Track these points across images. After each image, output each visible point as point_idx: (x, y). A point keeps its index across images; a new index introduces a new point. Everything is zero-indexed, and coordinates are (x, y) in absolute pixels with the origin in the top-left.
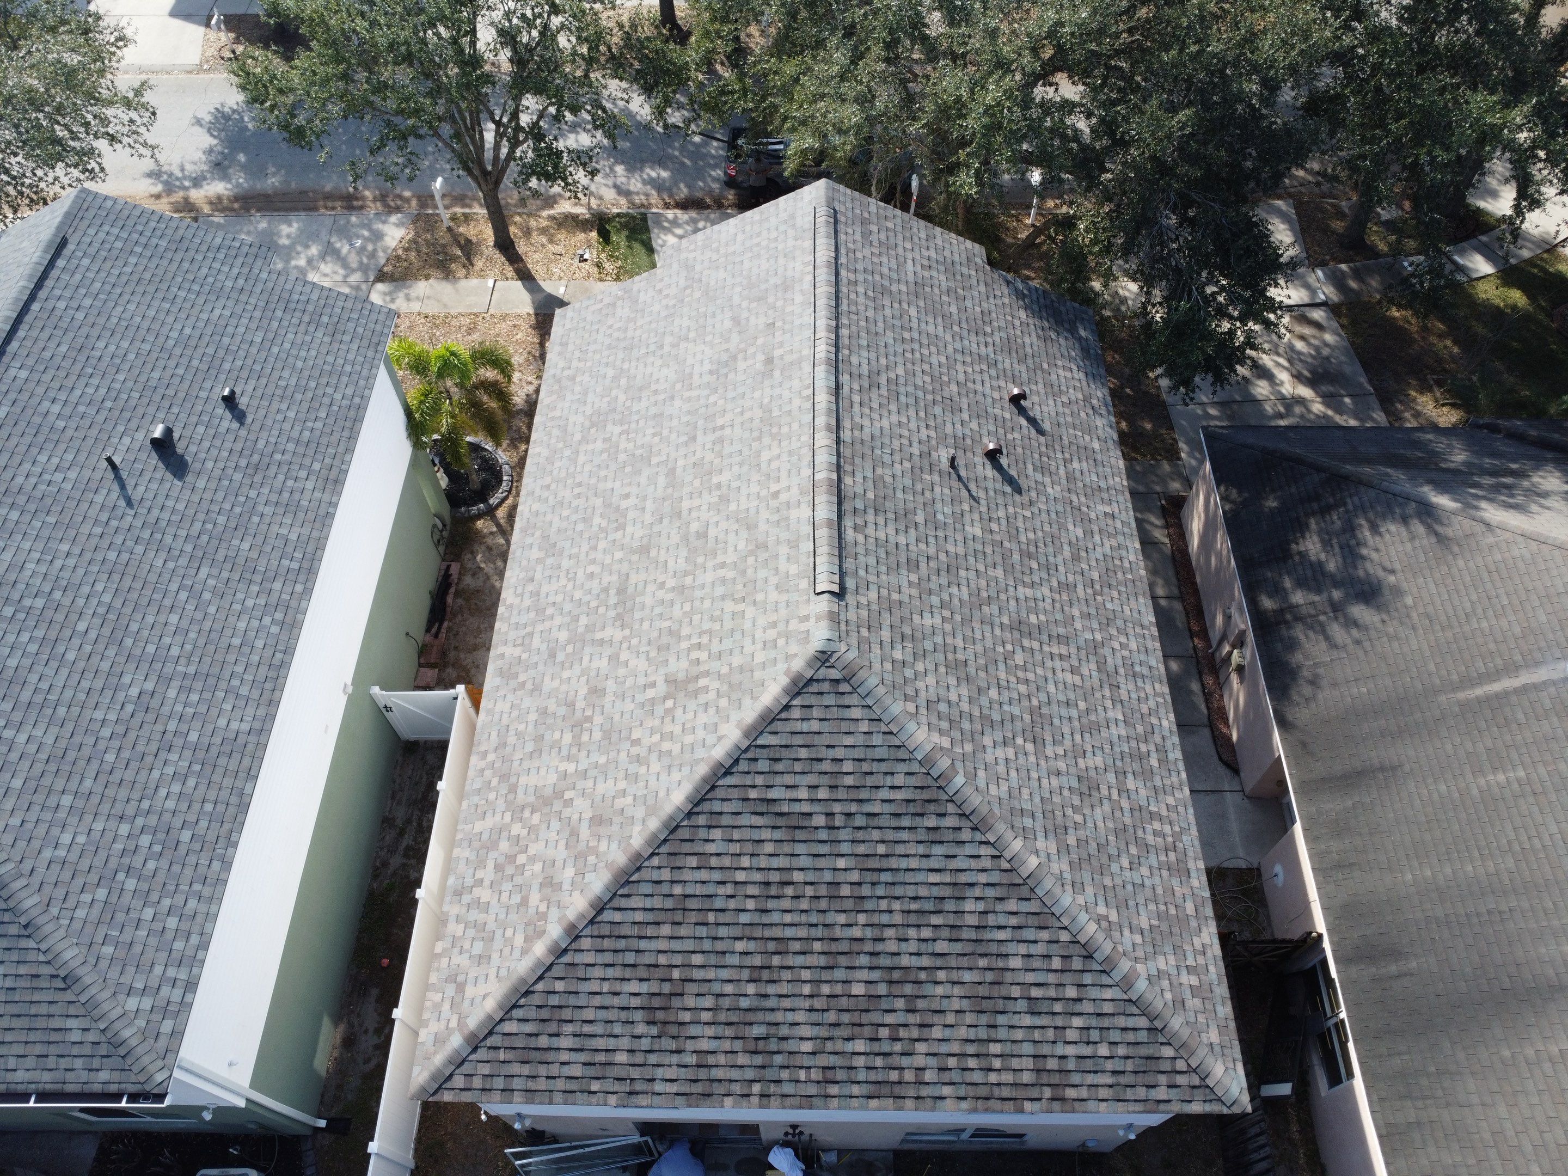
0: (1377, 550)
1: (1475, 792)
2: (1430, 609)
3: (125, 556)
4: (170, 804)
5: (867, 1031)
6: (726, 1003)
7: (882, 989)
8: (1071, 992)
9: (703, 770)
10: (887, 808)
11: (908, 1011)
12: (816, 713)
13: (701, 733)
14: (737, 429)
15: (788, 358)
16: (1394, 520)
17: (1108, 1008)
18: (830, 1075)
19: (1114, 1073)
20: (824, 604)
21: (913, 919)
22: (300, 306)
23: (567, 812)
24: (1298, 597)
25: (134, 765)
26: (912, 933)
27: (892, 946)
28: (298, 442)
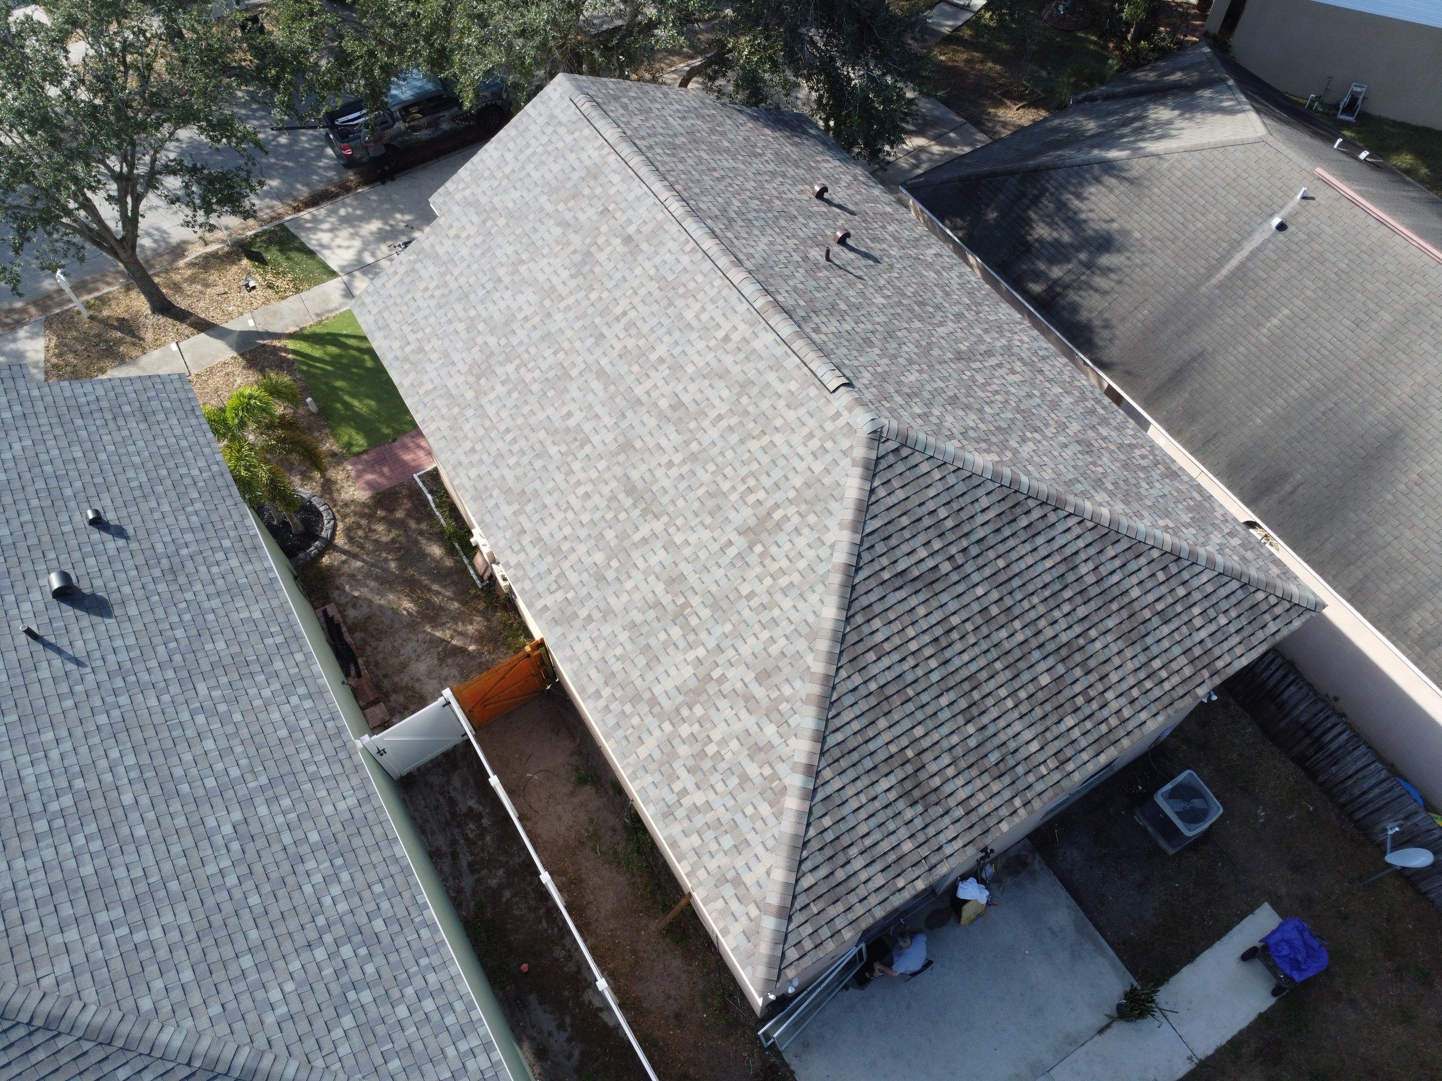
0: (1091, 211)
1: (1265, 340)
2: (1155, 233)
3: (116, 713)
4: (343, 907)
5: (1068, 707)
6: (959, 751)
7: (1061, 669)
8: (1181, 592)
9: (836, 579)
10: (988, 529)
11: (1087, 674)
12: (896, 484)
13: (810, 554)
14: (640, 307)
15: (646, 229)
16: (1090, 184)
17: (1209, 588)
18: (1061, 757)
19: (1237, 632)
20: (845, 397)
21: (1052, 603)
22: (94, 407)
23: (726, 688)
24: (1056, 272)
25: (281, 893)
26: (1057, 614)
27: (1049, 633)
28: (192, 530)
